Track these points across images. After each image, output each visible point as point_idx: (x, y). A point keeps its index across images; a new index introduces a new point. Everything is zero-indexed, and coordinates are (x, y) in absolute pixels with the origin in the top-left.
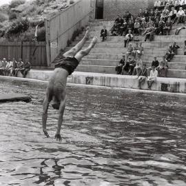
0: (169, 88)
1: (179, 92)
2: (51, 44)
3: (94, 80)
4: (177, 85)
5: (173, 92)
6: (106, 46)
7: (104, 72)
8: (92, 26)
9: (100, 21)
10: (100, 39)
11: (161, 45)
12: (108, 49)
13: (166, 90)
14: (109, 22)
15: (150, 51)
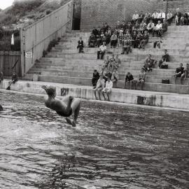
0: (145, 101)
1: (155, 105)
2: (26, 54)
3: (70, 91)
4: (153, 98)
5: (149, 105)
6: (83, 58)
7: (80, 83)
8: (69, 36)
9: (77, 32)
10: (76, 50)
11: (138, 57)
12: (85, 61)
13: (143, 103)
14: (86, 34)
15: (127, 63)
